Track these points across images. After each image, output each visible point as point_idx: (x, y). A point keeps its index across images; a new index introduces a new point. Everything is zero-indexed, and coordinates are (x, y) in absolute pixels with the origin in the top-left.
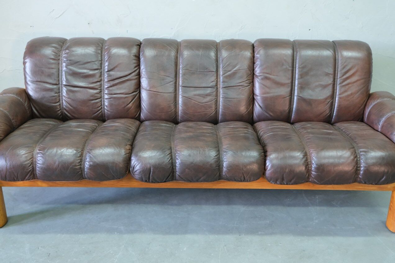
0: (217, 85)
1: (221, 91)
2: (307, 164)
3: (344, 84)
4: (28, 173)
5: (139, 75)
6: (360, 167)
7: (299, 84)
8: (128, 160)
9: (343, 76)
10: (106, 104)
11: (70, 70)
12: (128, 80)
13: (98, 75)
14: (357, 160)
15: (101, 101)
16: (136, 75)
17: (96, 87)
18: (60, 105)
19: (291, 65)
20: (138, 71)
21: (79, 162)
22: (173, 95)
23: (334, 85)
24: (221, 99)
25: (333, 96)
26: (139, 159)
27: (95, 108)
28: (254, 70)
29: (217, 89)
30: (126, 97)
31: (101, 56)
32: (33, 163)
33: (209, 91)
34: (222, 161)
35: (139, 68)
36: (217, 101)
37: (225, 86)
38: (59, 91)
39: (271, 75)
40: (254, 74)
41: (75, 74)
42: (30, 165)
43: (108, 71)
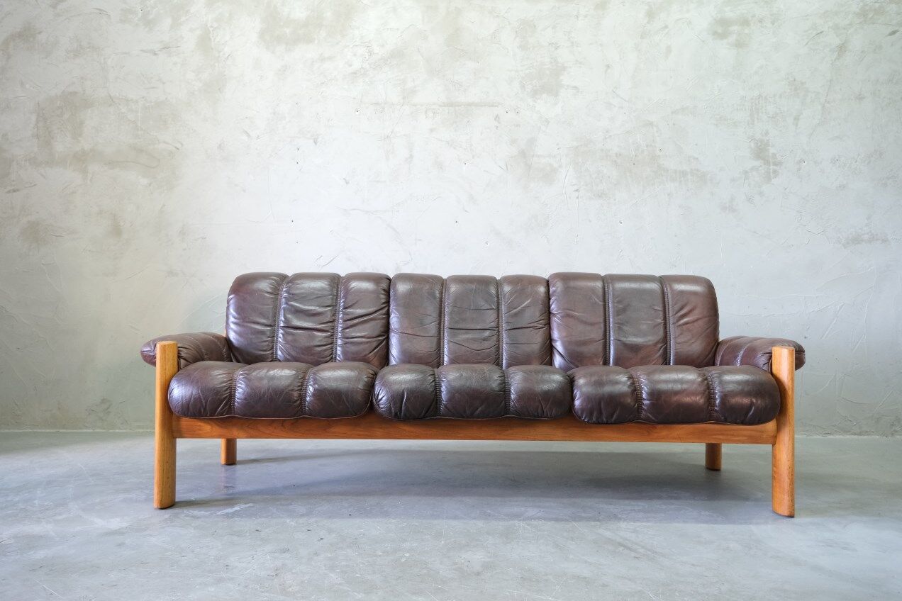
0: (498, 327)
1: (504, 335)
2: (635, 390)
3: (682, 322)
4: (223, 401)
5: (388, 314)
6: (714, 394)
7: (615, 323)
8: (371, 386)
9: (677, 313)
10: (339, 352)
11: (292, 306)
12: (372, 320)
13: (329, 314)
14: (708, 384)
15: (332, 348)
16: (384, 314)
17: (327, 329)
18: (273, 353)
19: (601, 298)
20: (386, 309)
21: (299, 386)
22: (435, 339)
23: (665, 324)
24: (505, 346)
25: (665, 340)
26: (384, 384)
27: (323, 358)
28: (549, 308)
29: (499, 331)
30: (367, 342)
31: (337, 290)
32: (231, 389)
33: (487, 333)
34: (510, 385)
35: (389, 306)
36: (498, 347)
37: (509, 328)
38: (273, 336)
39: (574, 311)
40: (550, 313)
41: (298, 312)
42: (227, 389)
43: (345, 308)
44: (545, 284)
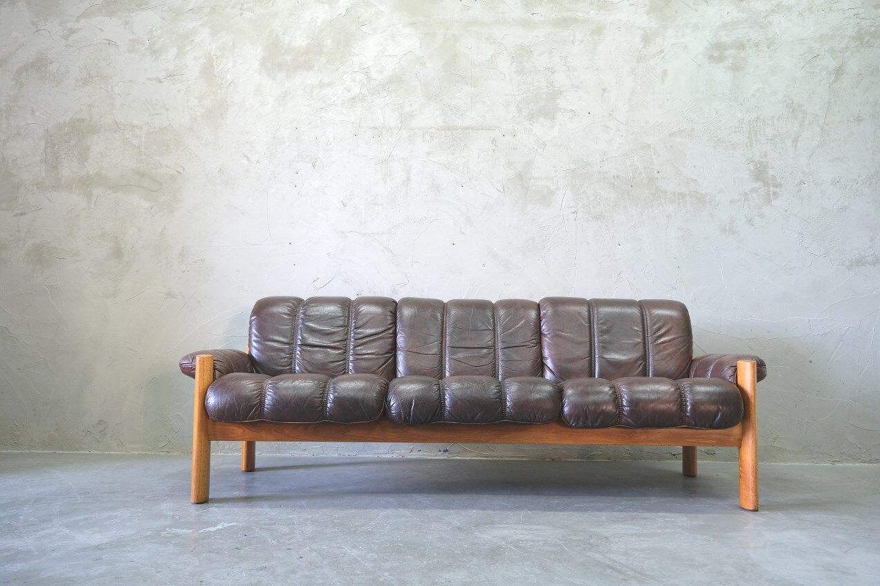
0: (494, 346)
1: (500, 353)
2: (616, 398)
3: (659, 341)
4: (255, 406)
5: (395, 334)
6: (686, 401)
7: (599, 342)
8: (384, 394)
9: (655, 333)
10: (351, 368)
11: (308, 327)
12: (380, 338)
13: (342, 333)
14: (680, 392)
15: (345, 364)
16: (391, 334)
17: (340, 346)
18: (291, 368)
19: (587, 320)
20: (394, 328)
21: (321, 394)
22: (438, 357)
23: (644, 343)
24: (500, 363)
25: (644, 357)
26: (395, 393)
27: (338, 372)
28: (540, 328)
29: (495, 350)
30: (376, 359)
31: (349, 312)
32: (262, 395)
33: (485, 351)
34: (505, 393)
35: (396, 326)
36: (495, 364)
37: (503, 347)
38: (292, 353)
39: (562, 332)
40: (541, 333)
41: (313, 331)
42: (258, 397)
43: (356, 328)
44: (536, 307)
